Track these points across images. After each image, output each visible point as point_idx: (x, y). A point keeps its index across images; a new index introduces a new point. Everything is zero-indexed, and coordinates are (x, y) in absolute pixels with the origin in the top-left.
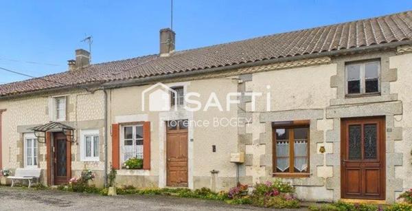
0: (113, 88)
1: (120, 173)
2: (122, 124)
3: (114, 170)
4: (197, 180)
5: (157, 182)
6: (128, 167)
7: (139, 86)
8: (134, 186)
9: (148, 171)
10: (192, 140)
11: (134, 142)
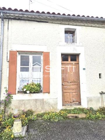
0: (12, 19)
1: (17, 98)
2: (20, 52)
3: (9, 96)
4: (90, 100)
5: (56, 104)
6: (28, 92)
7: (38, 22)
8: (33, 110)
9: (47, 94)
10: (84, 69)
11: (30, 69)
